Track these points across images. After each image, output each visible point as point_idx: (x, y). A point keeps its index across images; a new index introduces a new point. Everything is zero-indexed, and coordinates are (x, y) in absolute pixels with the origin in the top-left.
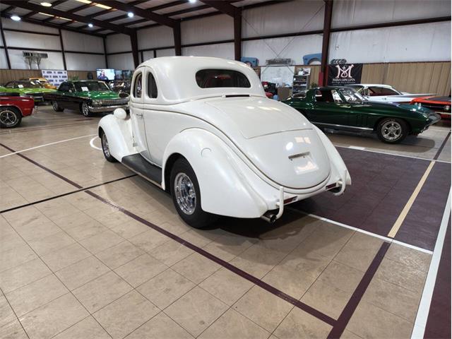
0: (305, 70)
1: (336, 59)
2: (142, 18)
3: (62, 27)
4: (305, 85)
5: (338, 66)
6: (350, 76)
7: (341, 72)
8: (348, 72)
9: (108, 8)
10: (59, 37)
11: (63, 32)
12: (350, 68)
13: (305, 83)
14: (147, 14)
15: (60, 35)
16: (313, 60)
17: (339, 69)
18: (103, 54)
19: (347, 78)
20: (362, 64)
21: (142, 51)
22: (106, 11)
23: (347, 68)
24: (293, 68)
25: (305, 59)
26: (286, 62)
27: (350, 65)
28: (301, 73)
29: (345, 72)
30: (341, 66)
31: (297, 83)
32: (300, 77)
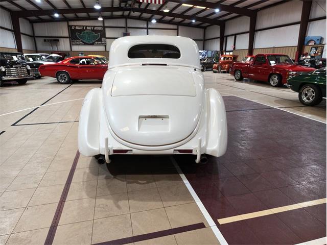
2: (227, 12)
3: (179, 24)
9: (204, 8)
10: (176, 31)
11: (180, 28)
14: (231, 8)
15: (177, 29)
18: (202, 40)
21: (227, 37)
22: (203, 10)
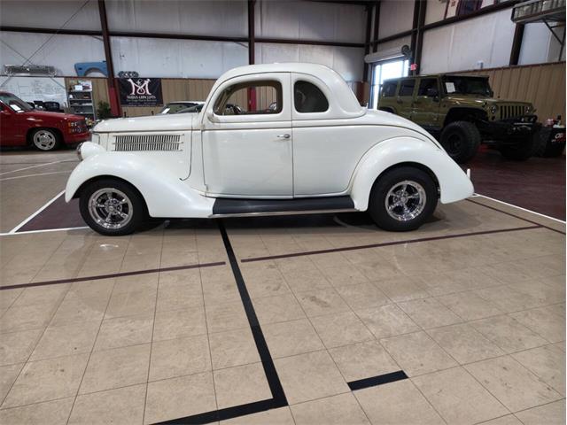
0: (84, 84)
1: (124, 70)
4: (91, 104)
5: (130, 80)
6: (148, 92)
7: (136, 88)
8: (144, 87)
12: (146, 83)
13: (90, 102)
16: (90, 70)
17: (133, 84)
19: (145, 95)
20: (160, 79)
23: (142, 83)
24: (62, 81)
25: (78, 68)
26: (46, 71)
27: (146, 79)
28: (79, 88)
29: (141, 88)
30: (135, 80)
31: (75, 102)
32: (79, 93)
